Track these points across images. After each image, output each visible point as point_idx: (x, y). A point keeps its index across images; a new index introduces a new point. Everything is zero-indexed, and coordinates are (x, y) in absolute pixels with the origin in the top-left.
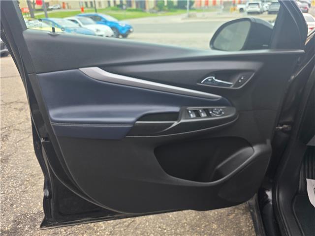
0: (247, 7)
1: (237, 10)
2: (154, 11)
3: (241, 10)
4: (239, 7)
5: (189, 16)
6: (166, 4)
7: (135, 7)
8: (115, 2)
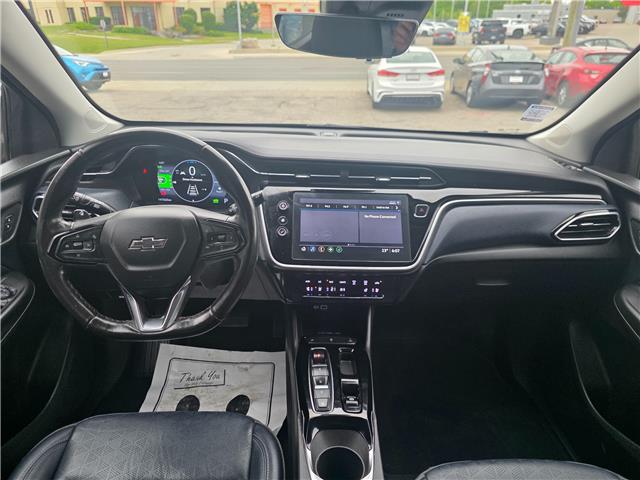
2: (175, 33)
6: (199, 20)
7: (131, 24)
8: (84, 10)
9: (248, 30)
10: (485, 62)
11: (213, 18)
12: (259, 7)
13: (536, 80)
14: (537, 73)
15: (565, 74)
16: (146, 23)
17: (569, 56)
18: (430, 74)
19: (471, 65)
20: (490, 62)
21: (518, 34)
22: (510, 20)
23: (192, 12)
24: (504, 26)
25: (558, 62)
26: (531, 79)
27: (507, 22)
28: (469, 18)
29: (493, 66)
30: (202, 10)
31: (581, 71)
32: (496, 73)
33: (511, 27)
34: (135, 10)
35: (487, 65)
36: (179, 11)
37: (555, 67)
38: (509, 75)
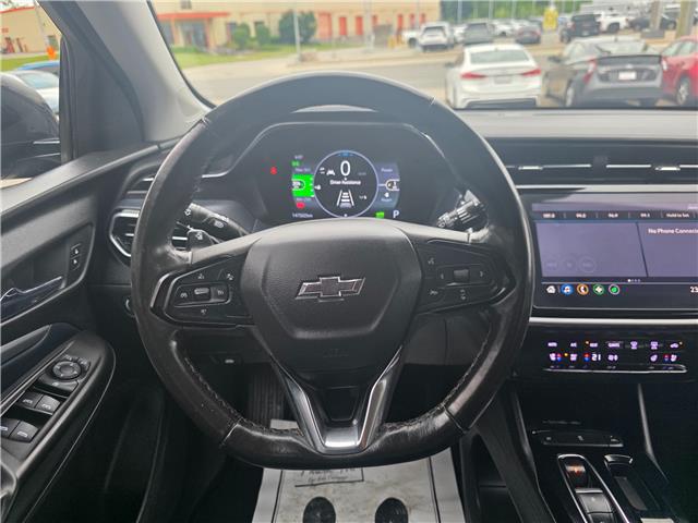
0: (422, 36)
1: (403, 43)
2: (228, 50)
3: (412, 41)
4: (407, 35)
5: (303, 59)
6: (253, 34)
7: (181, 43)
9: (306, 42)
10: (588, 58)
11: (267, 31)
12: (316, 16)
13: (652, 76)
14: (653, 67)
15: (685, 67)
16: (198, 42)
17: (688, 46)
18: (525, 74)
19: (568, 63)
20: (594, 57)
21: (614, 29)
22: (603, 13)
23: (245, 27)
24: (598, 20)
25: (677, 53)
26: (645, 74)
27: (599, 15)
28: (556, 13)
29: (600, 61)
30: (256, 23)
32: (603, 70)
33: (605, 20)
34: (186, 28)
35: (592, 61)
36: (232, 26)
37: (674, 60)
38: (618, 71)
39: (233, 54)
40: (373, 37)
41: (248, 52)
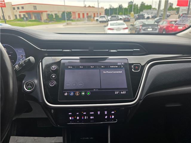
0: (99, 19)
1: (95, 20)
2: (47, 21)
3: (97, 20)
4: (96, 18)
5: (67, 24)
6: (54, 17)
7: (34, 19)
8: (20, 15)
9: (69, 20)
10: (140, 25)
11: (58, 16)
12: (72, 13)
13: (156, 30)
14: (156, 27)
15: (165, 27)
16: (38, 19)
17: (165, 22)
18: (124, 29)
19: (135, 26)
20: (142, 25)
21: (148, 18)
22: (145, 14)
23: (52, 15)
24: (144, 16)
25: (162, 24)
26: (154, 29)
28: (134, 14)
30: (55, 14)
31: (169, 26)
32: (144, 28)
33: (146, 16)
34: (35, 15)
36: (48, 15)
37: (161, 26)
38: (147, 28)
39: (48, 22)
40: (87, 19)
41: (52, 22)
